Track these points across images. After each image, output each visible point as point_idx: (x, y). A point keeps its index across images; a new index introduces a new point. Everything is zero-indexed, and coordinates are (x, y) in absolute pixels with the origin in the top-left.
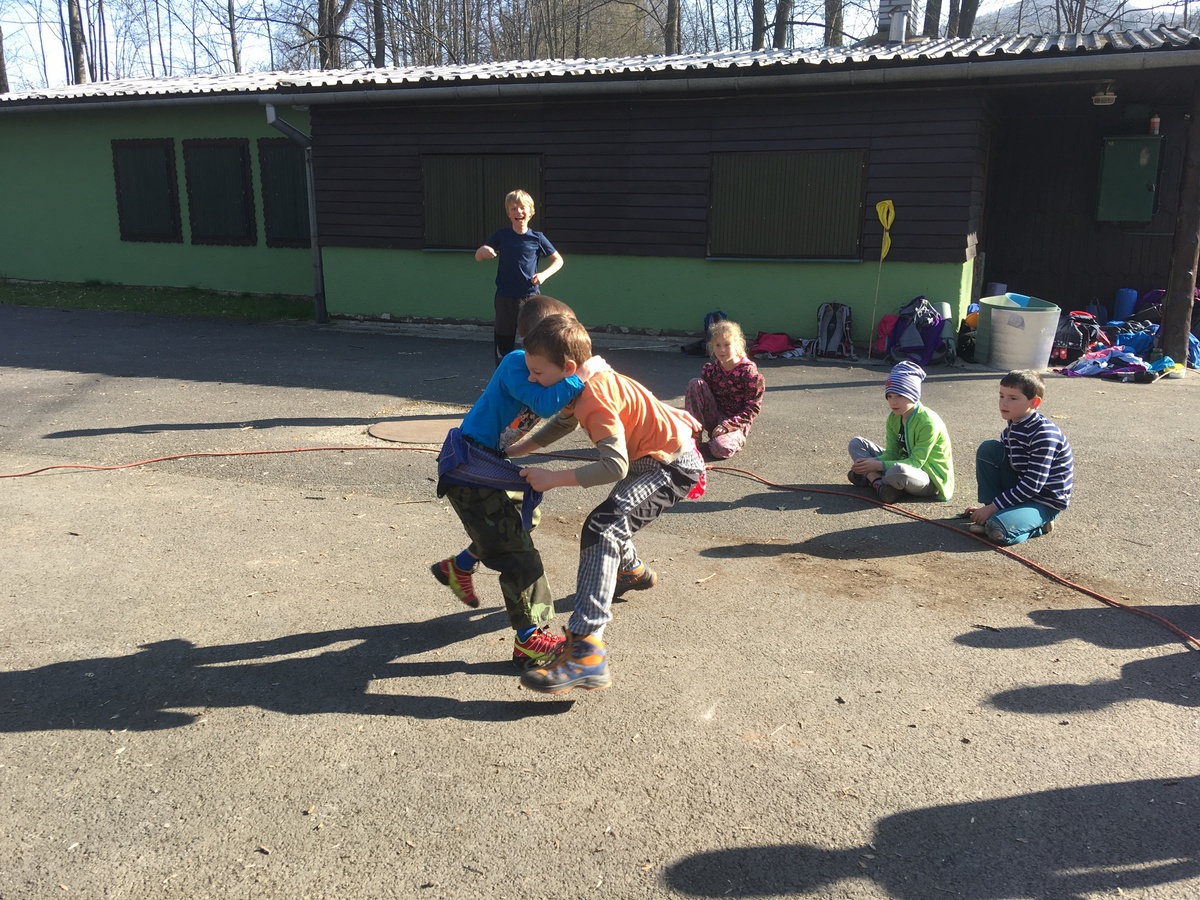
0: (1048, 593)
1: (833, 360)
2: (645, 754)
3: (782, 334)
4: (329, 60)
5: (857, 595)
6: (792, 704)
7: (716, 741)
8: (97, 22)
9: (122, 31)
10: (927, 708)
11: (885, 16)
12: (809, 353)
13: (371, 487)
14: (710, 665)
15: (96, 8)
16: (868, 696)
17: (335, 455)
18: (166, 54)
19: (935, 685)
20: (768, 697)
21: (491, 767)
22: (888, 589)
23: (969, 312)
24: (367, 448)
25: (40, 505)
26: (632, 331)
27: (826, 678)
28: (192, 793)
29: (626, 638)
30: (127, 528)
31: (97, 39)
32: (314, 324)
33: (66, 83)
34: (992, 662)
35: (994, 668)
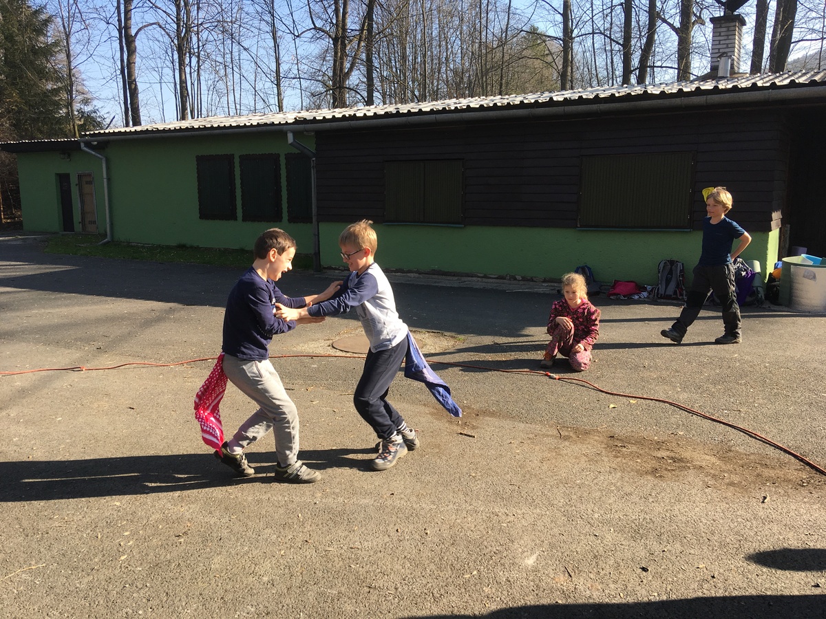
0: (812, 481)
1: (670, 301)
2: (478, 587)
3: (632, 282)
4: (338, 102)
5: (661, 476)
6: (595, 557)
7: (533, 581)
8: (196, 81)
9: (212, 88)
10: (700, 566)
11: (715, 60)
12: (651, 296)
13: (326, 382)
14: (539, 523)
15: (196, 73)
16: (656, 554)
17: (307, 360)
18: (237, 101)
19: (710, 548)
20: (578, 550)
21: (365, 588)
22: (686, 472)
23: (776, 268)
24: (329, 356)
25: (116, 388)
26: (524, 279)
27: (626, 538)
28: (162, 591)
29: (481, 498)
30: (166, 406)
31: (196, 93)
32: (312, 272)
33: (176, 119)
34: (759, 533)
35: (759, 538)
